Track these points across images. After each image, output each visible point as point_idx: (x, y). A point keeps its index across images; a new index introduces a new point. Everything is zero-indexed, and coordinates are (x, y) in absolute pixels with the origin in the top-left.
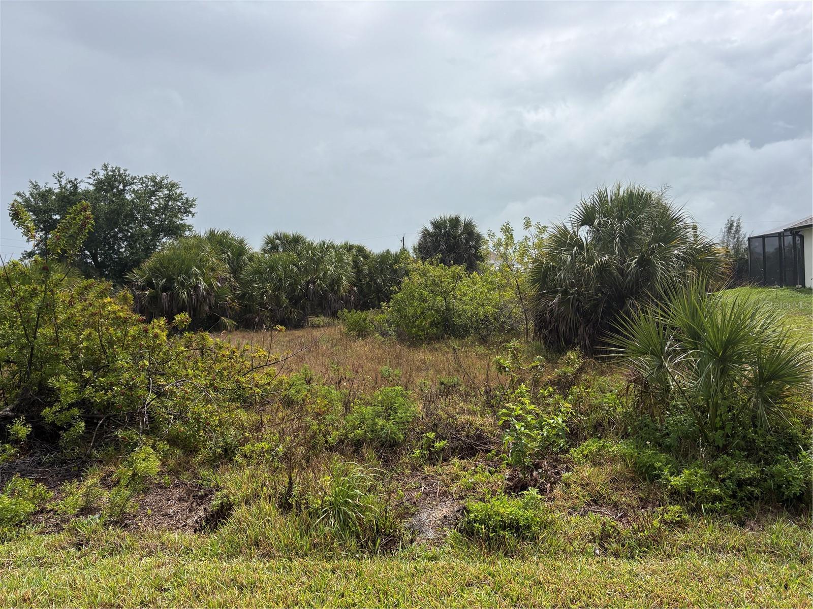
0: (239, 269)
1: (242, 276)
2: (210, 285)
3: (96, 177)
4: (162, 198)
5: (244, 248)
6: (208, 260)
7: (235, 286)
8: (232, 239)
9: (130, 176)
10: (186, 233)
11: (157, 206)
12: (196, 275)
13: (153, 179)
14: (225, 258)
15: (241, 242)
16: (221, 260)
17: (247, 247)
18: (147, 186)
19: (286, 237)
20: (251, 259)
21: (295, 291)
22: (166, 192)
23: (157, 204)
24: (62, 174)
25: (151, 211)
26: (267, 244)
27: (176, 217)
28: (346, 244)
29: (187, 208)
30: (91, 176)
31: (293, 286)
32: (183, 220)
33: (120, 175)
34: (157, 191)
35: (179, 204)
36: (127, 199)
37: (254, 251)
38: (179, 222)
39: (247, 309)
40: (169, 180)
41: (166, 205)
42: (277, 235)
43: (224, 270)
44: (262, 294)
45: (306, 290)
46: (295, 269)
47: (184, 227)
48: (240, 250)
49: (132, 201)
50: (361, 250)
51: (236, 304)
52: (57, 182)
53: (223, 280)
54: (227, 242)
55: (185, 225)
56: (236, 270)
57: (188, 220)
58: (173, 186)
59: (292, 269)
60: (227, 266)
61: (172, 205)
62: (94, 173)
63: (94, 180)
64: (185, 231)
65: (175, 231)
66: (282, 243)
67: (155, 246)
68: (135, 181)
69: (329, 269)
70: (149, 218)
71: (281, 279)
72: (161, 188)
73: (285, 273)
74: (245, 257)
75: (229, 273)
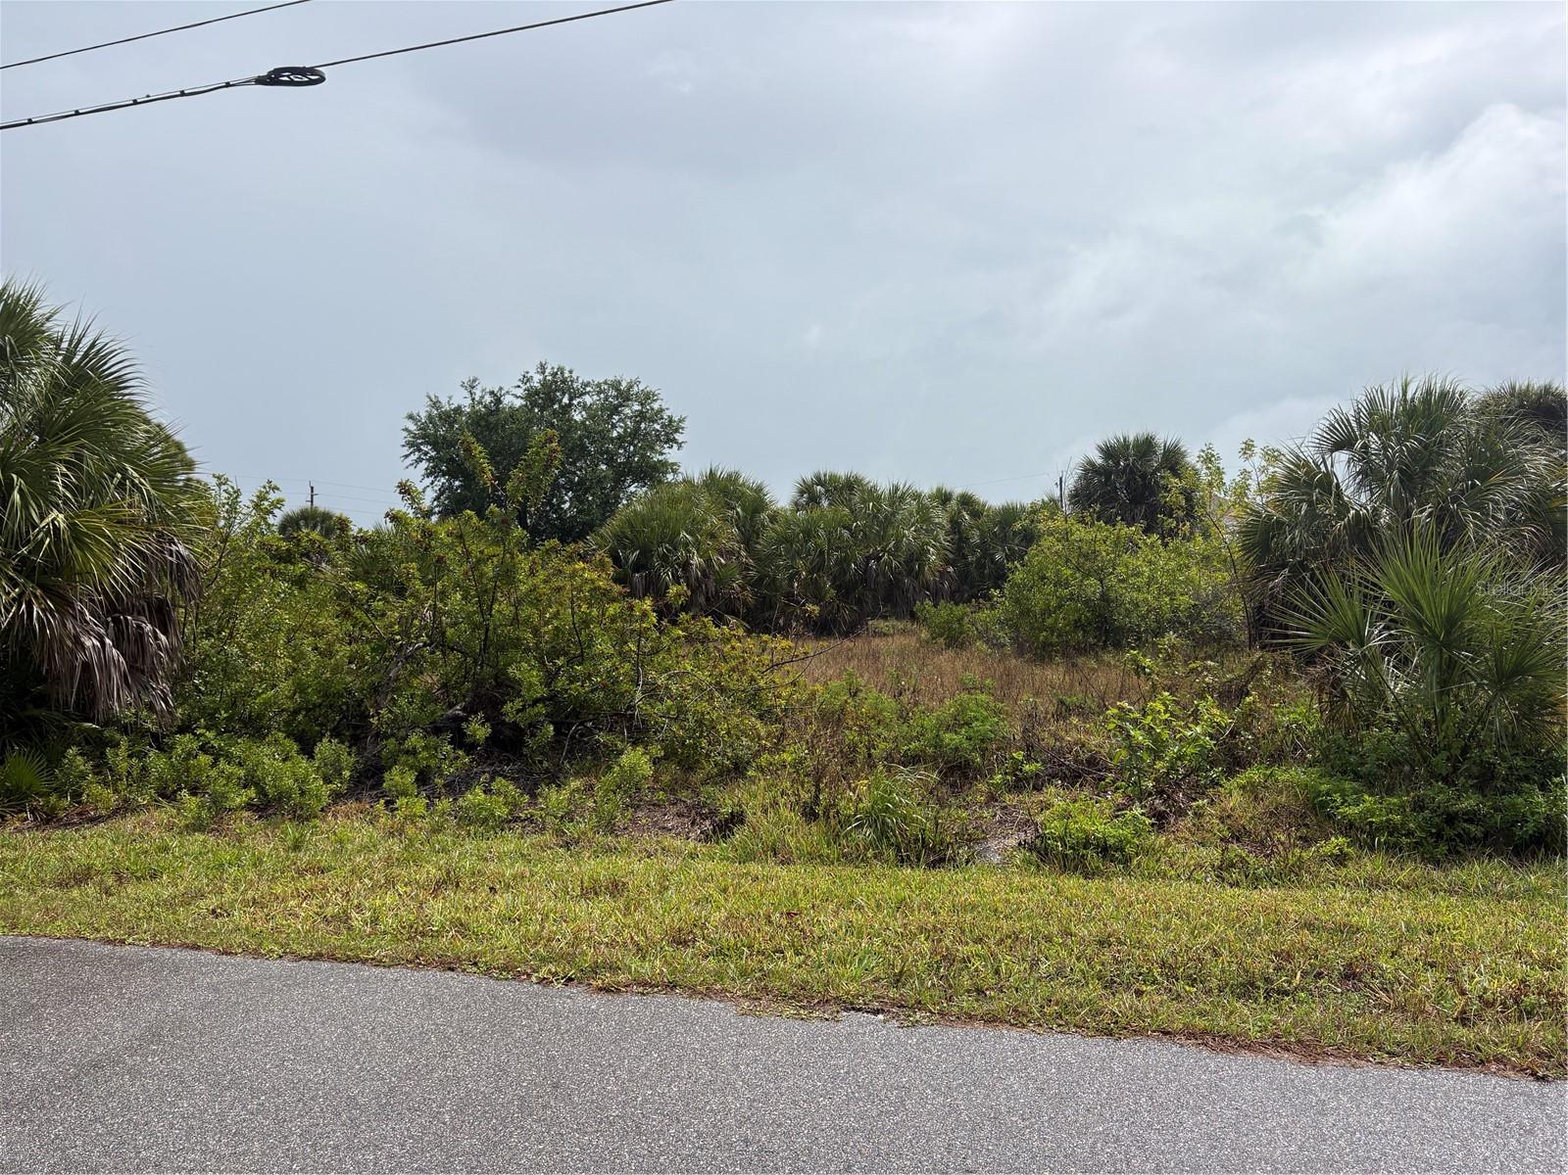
0: (755, 535)
1: (759, 547)
2: (709, 561)
3: (528, 384)
4: (631, 417)
5: (762, 501)
6: (705, 521)
7: (747, 564)
8: (743, 484)
9: (580, 381)
10: (668, 476)
11: (621, 431)
12: (686, 544)
13: (616, 385)
14: (732, 517)
15: (759, 490)
16: (725, 520)
17: (767, 498)
18: (606, 399)
19: (834, 479)
20: (773, 518)
21: (845, 574)
22: (637, 407)
23: (621, 427)
24: (474, 381)
25: (612, 439)
26: (802, 493)
27: (652, 449)
28: (939, 490)
29: (670, 432)
30: (520, 383)
31: (843, 563)
32: (662, 454)
33: (564, 381)
34: (621, 405)
35: (658, 427)
36: (576, 421)
37: (779, 505)
38: (656, 458)
39: (766, 603)
40: (641, 387)
41: (637, 429)
42: (818, 478)
43: (730, 537)
44: (791, 579)
45: (865, 572)
46: (846, 533)
47: (665, 467)
48: (756, 502)
49: (583, 423)
50: (966, 501)
51: (749, 596)
52: (468, 395)
53: (729, 553)
54: (735, 490)
55: (666, 462)
56: (749, 538)
57: (671, 454)
58: (648, 397)
59: (841, 535)
60: (735, 530)
61: (645, 429)
62: (526, 379)
63: (525, 390)
64: (667, 472)
65: (651, 473)
66: (827, 491)
67: (617, 499)
68: (588, 389)
69: (904, 535)
70: (607, 452)
71: (822, 553)
72: (629, 400)
73: (829, 542)
74: (764, 516)
75: (738, 542)
